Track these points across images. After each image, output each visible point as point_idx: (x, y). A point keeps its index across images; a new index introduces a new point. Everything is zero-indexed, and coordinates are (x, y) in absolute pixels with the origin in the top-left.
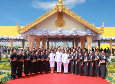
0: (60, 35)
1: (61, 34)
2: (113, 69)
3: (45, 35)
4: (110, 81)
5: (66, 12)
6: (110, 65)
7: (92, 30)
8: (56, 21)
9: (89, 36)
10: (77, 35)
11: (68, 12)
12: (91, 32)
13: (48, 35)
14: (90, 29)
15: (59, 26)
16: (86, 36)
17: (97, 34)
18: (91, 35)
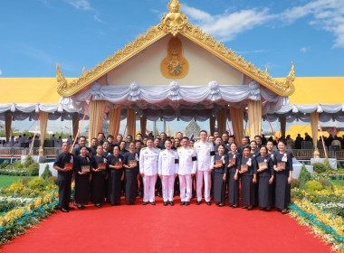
0: (173, 99)
1: (178, 98)
2: (319, 192)
3: (134, 100)
4: (307, 224)
5: (189, 35)
6: (310, 182)
7: (261, 87)
8: (164, 63)
9: (253, 101)
10: (222, 101)
11: (197, 37)
12: (258, 91)
13: (143, 101)
14: (257, 82)
15: (172, 75)
16: (246, 102)
17: (276, 96)
18: (259, 98)
